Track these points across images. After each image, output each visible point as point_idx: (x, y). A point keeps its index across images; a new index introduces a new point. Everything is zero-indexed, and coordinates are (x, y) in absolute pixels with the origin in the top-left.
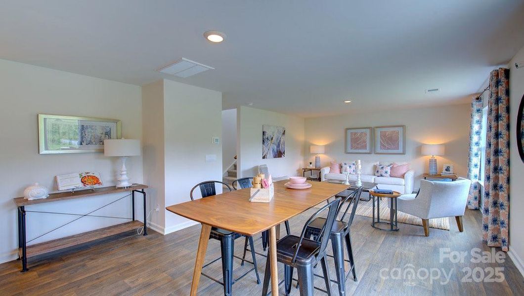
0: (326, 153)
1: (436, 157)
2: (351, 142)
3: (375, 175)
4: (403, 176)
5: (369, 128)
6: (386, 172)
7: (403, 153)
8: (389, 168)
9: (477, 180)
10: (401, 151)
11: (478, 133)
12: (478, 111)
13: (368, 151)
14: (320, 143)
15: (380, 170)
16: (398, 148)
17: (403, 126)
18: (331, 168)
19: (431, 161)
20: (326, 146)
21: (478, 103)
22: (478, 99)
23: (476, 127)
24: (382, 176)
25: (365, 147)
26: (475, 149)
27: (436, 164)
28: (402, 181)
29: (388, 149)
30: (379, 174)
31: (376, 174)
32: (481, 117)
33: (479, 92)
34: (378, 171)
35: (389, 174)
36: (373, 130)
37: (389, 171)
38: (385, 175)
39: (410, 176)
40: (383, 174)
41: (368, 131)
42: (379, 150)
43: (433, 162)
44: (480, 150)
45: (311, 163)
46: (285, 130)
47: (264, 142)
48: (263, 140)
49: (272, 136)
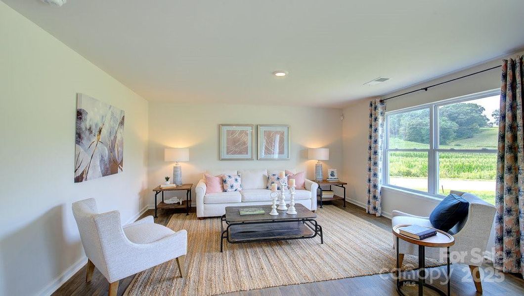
2: (228, 144)
3: (267, 188)
5: (250, 126)
12: (382, 114)
13: (249, 156)
15: (276, 182)
16: (282, 153)
17: (288, 126)
18: (207, 184)
19: (317, 166)
21: (381, 106)
22: (381, 101)
25: (245, 151)
27: (322, 169)
28: (309, 194)
41: (249, 130)
42: (262, 155)
45: (167, 179)
46: (124, 116)
47: (79, 137)
48: (77, 133)
49: (100, 125)
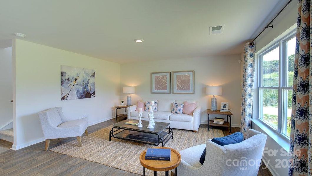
0: (135, 93)
1: (216, 96)
2: (156, 84)
3: (171, 112)
4: (192, 114)
5: (168, 72)
6: (180, 110)
7: (193, 93)
8: (182, 106)
9: (251, 119)
10: (191, 91)
11: (251, 76)
12: (252, 55)
13: (167, 91)
14: (132, 85)
15: (175, 108)
16: (189, 89)
17: (192, 71)
18: (137, 106)
19: (212, 99)
20: (135, 87)
21: (251, 48)
22: (251, 44)
23: (249, 70)
24: (176, 113)
25: (165, 88)
26: (249, 90)
27: (216, 101)
28: (191, 118)
29: (182, 89)
30: (174, 112)
31: (173, 111)
32: (254, 60)
33: (252, 38)
34: (173, 109)
35: (182, 111)
36: (171, 74)
37: (182, 109)
38: (179, 112)
39: (197, 113)
40: (177, 112)
41: (168, 75)
42: (175, 90)
43: (214, 100)
44: (252, 91)
45: (123, 102)
46: (95, 73)
47: (62, 83)
48: (61, 81)
49: (76, 77)
